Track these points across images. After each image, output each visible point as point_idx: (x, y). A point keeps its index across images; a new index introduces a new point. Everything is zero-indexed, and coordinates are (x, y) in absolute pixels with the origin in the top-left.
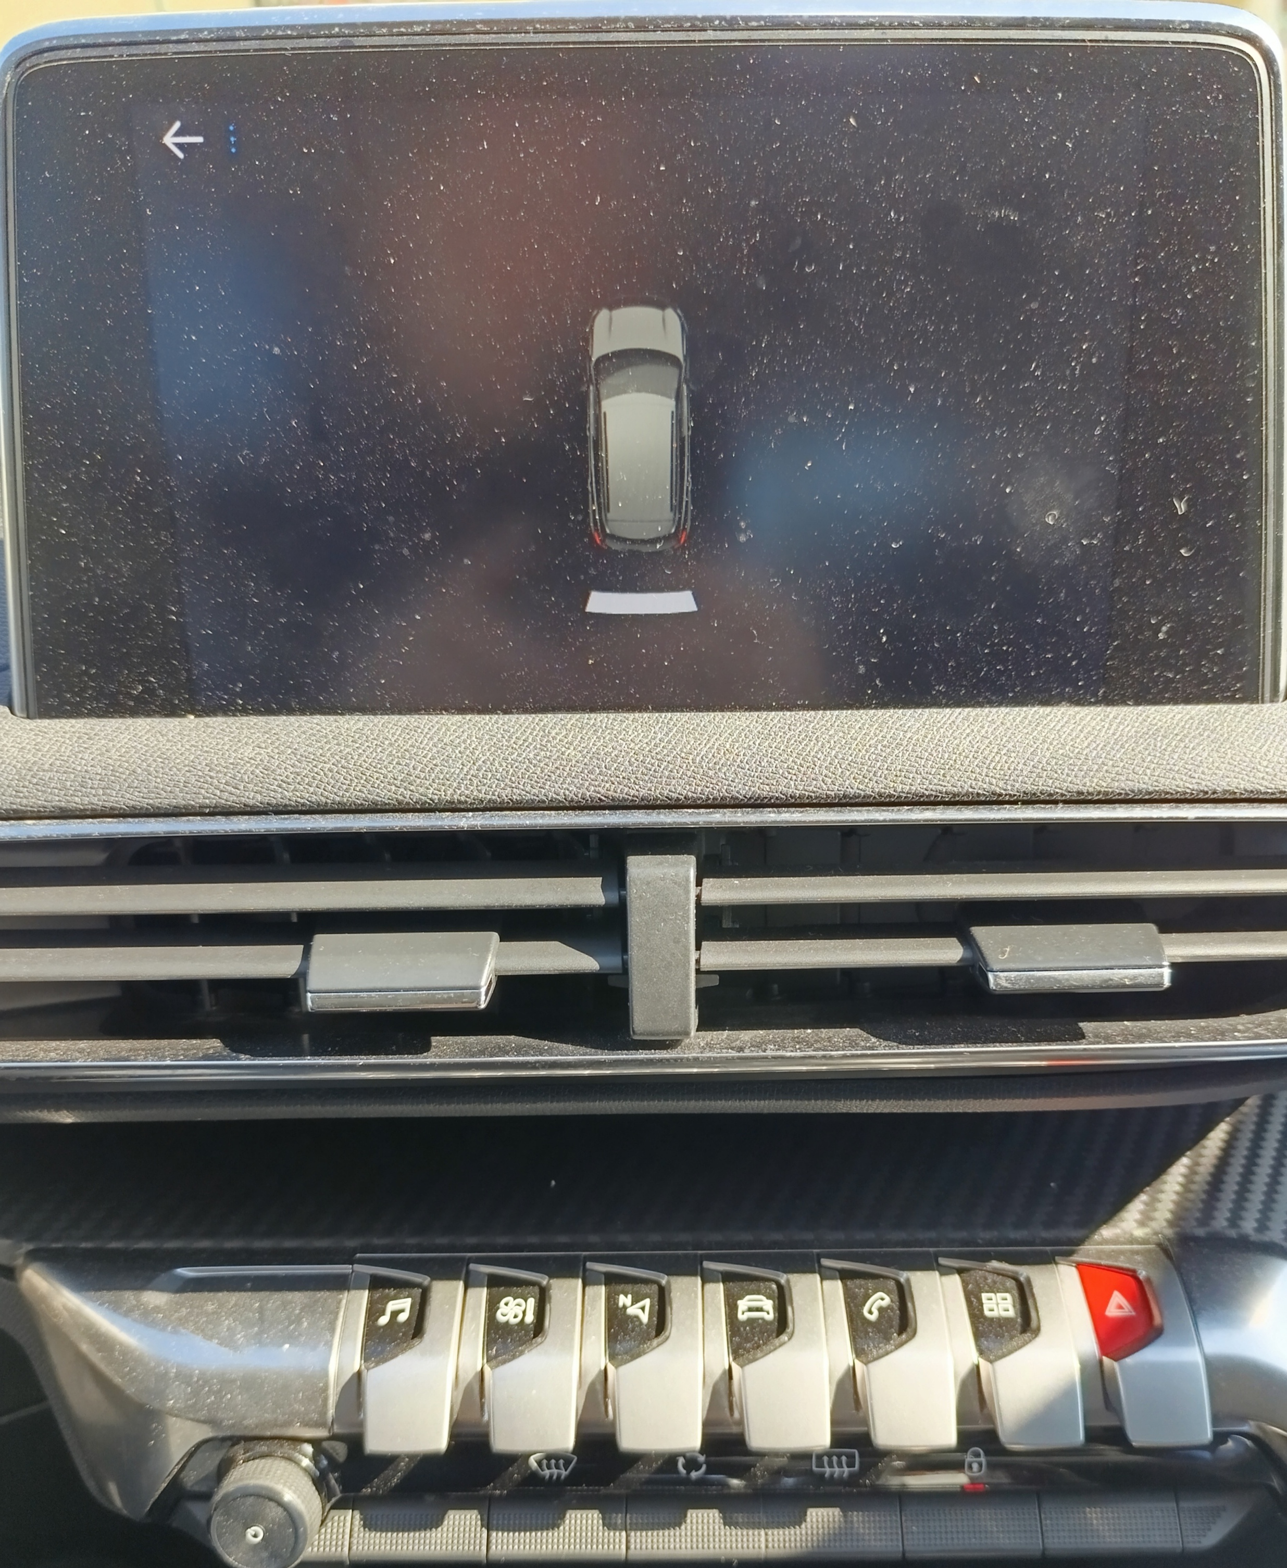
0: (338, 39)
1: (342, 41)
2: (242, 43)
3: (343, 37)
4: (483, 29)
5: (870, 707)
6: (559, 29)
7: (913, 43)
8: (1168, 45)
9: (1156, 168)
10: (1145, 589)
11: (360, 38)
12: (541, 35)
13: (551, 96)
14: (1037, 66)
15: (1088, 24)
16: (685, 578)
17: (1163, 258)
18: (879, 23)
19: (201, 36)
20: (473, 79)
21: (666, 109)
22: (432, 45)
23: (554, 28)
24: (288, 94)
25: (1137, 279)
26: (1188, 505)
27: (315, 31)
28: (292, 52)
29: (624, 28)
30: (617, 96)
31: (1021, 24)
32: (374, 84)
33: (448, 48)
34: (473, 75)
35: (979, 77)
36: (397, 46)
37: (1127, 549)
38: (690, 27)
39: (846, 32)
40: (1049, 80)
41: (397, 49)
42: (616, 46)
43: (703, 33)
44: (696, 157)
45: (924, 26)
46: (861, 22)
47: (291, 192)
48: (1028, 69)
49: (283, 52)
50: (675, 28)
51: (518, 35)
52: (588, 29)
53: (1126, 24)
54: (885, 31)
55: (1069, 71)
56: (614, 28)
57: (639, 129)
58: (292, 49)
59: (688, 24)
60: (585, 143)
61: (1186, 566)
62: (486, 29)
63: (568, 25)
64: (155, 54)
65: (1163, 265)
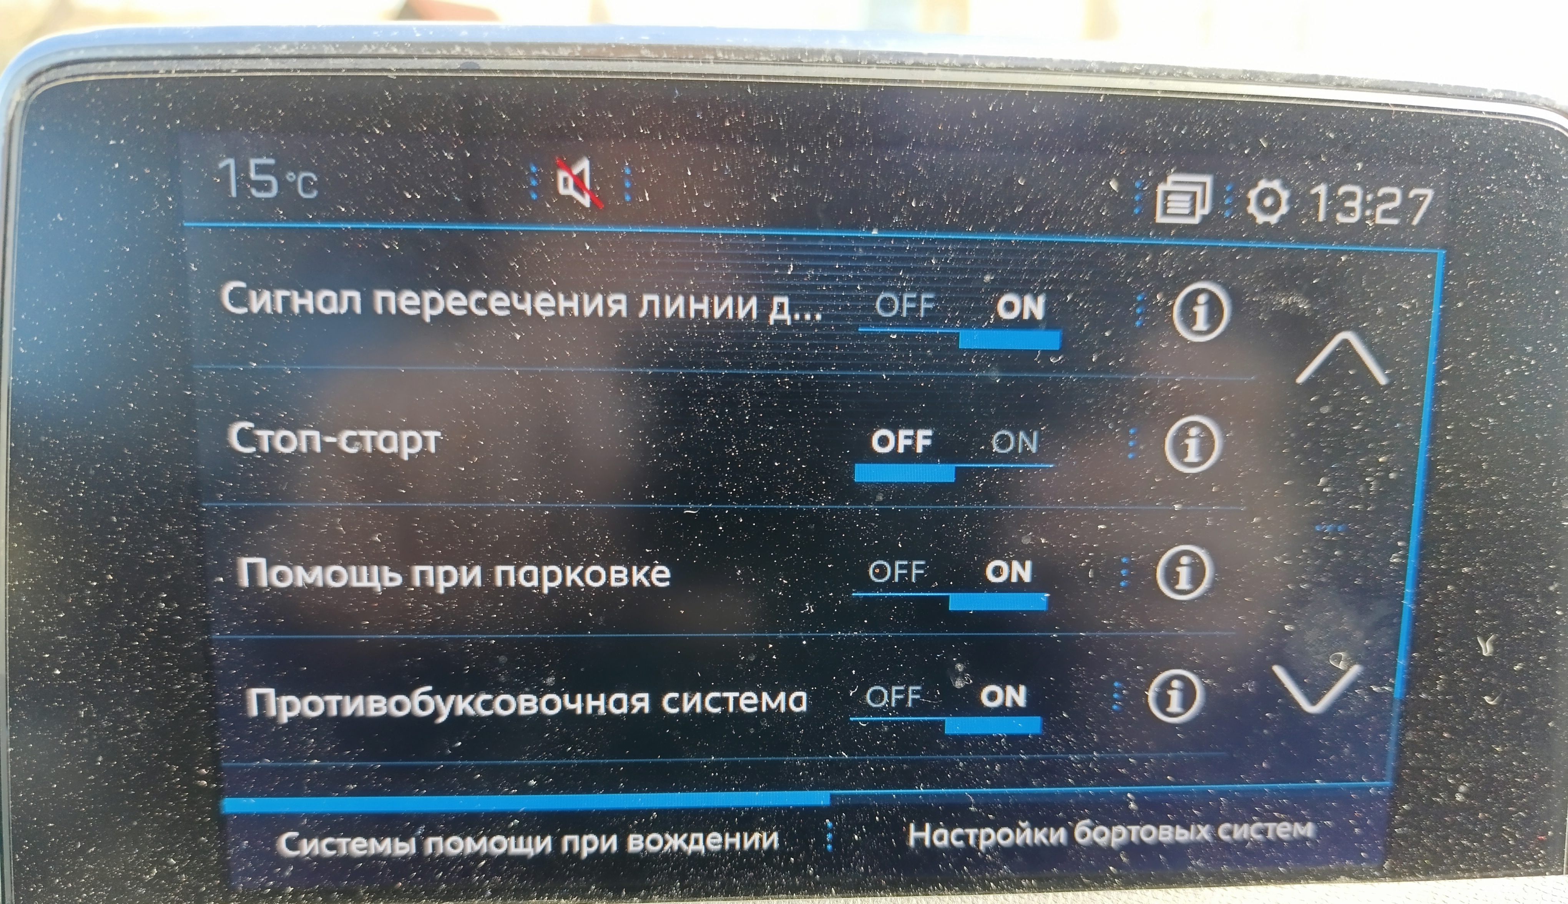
0: (459, 61)
1: (464, 63)
2: (331, 61)
3: (465, 58)
4: (649, 56)
5: (1111, 887)
6: (747, 60)
7: (1188, 96)
8: (1481, 116)
9: (1467, 255)
10: (1442, 743)
11: (488, 60)
12: (724, 66)
13: (735, 139)
14: (1333, 130)
15: (1389, 86)
16: (885, 732)
17: (1474, 358)
18: (1144, 72)
19: (278, 51)
20: (634, 114)
21: (882, 161)
22: (583, 72)
23: (741, 58)
24: (389, 126)
25: (1443, 382)
26: (1494, 644)
27: (430, 51)
28: (397, 74)
29: (830, 62)
30: (820, 143)
31: (1313, 81)
32: (504, 116)
33: (603, 77)
34: (635, 111)
35: (1266, 139)
36: (537, 71)
37: (1423, 696)
38: (913, 65)
39: (1107, 79)
40: (1347, 148)
41: (536, 75)
42: (821, 82)
43: (929, 72)
44: (918, 220)
45: (1198, 77)
46: (1124, 69)
47: (387, 247)
48: (1323, 133)
49: (385, 74)
50: (894, 65)
51: (695, 65)
52: (785, 61)
53: (1432, 89)
54: (1152, 81)
55: (1371, 138)
56: (818, 62)
57: (847, 184)
58: (398, 70)
59: (911, 61)
60: (777, 198)
61: (1490, 715)
62: (653, 56)
63: (759, 56)
64: (214, 71)
65: (1474, 366)
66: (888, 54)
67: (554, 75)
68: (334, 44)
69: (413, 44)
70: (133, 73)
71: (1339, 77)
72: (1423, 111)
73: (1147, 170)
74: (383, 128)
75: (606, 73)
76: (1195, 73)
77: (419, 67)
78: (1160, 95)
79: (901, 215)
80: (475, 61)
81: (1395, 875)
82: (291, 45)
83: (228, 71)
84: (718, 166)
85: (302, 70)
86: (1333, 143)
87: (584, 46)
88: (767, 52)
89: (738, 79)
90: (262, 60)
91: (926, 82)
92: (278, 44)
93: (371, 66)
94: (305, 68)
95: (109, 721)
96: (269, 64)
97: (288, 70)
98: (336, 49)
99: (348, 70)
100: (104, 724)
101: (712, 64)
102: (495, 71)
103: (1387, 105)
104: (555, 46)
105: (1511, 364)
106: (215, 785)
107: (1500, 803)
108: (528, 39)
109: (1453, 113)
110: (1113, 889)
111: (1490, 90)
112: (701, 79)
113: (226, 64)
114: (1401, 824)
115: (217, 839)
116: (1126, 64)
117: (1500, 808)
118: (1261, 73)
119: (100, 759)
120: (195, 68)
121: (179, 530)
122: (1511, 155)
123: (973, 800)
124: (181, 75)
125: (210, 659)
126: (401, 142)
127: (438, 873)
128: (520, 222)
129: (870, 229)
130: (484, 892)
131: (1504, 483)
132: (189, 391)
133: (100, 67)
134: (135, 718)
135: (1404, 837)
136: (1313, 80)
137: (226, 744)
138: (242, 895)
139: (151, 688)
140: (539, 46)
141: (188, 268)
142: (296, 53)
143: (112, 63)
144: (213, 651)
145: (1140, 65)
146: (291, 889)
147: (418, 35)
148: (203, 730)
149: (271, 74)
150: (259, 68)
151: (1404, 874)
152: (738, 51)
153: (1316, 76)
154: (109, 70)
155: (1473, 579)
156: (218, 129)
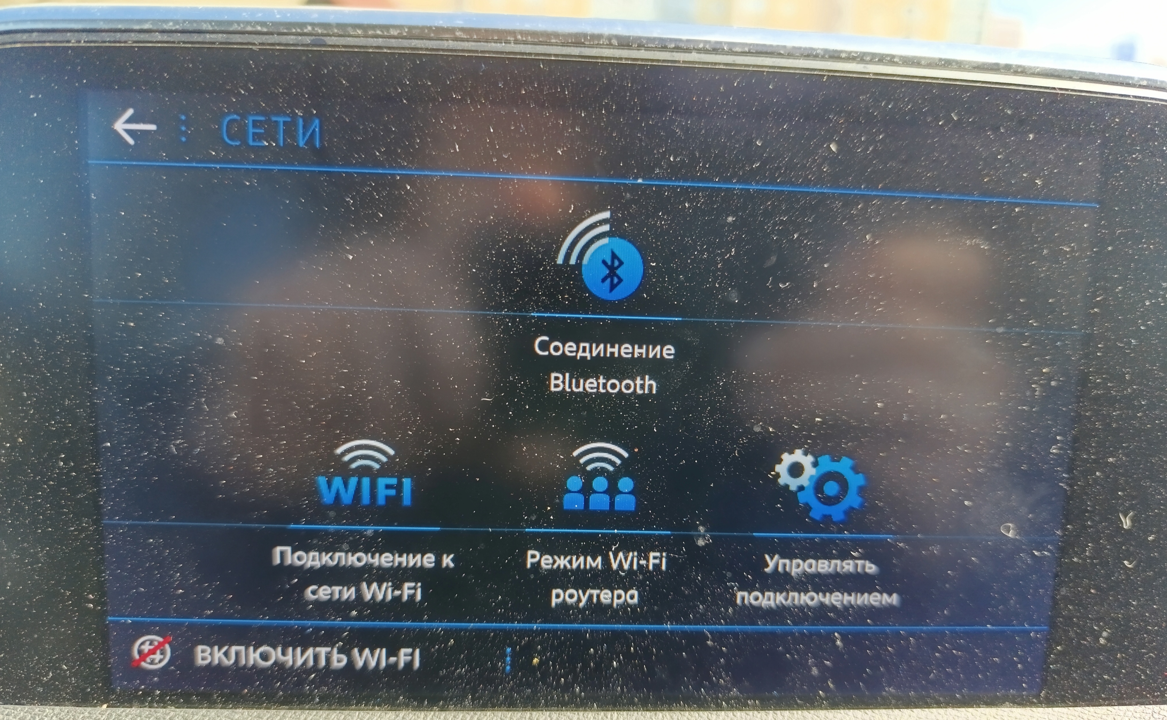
0: (310, 37)
1: (314, 40)
2: (208, 36)
3: (315, 35)
4: (462, 36)
5: (820, 707)
6: (541, 41)
7: (895, 78)
8: (1130, 99)
9: (1116, 209)
10: (1089, 598)
11: (333, 37)
12: (522, 46)
13: (529, 104)
14: (1010, 108)
15: (1056, 74)
16: (640, 580)
17: (1121, 291)
18: (861, 58)
19: (166, 27)
20: (448, 83)
21: (647, 124)
22: (408, 48)
23: (536, 40)
24: (252, 88)
25: (1095, 310)
26: (1133, 520)
27: (287, 29)
28: (260, 47)
29: (607, 45)
30: (597, 109)
31: (994, 68)
32: (344, 82)
33: (425, 52)
34: (449, 80)
35: (956, 114)
36: (372, 47)
37: (1075, 560)
38: (674, 48)
39: (829, 63)
40: (1021, 122)
41: (371, 50)
42: (600, 61)
43: (687, 54)
44: (675, 171)
45: (903, 63)
46: (843, 55)
47: (248, 184)
48: (1003, 110)
49: (251, 47)
50: (659, 48)
51: (499, 45)
52: (571, 43)
53: (1091, 77)
54: (866, 65)
55: (1040, 115)
56: (598, 44)
57: (618, 142)
58: (260, 44)
59: (673, 46)
60: (561, 151)
61: (1128, 576)
62: (465, 37)
63: (550, 39)
64: (115, 42)
65: (1120, 298)
66: (653, 40)
67: (385, 51)
68: (210, 22)
69: (274, 24)
70: (50, 42)
71: (1016, 65)
72: (1083, 94)
73: (861, 136)
74: (247, 89)
75: (427, 49)
76: (900, 60)
77: (277, 42)
78: (872, 76)
79: (661, 167)
80: (323, 38)
81: (1049, 703)
82: (176, 22)
83: (125, 42)
84: (515, 125)
85: (184, 42)
86: (1011, 118)
87: (411, 28)
88: (556, 35)
89: (533, 57)
90: (153, 33)
91: (684, 62)
92: (166, 21)
93: (240, 40)
94: (186, 40)
95: (17, 554)
96: (159, 37)
97: (174, 42)
98: (212, 26)
99: (221, 43)
100: (13, 556)
101: (513, 45)
102: (338, 46)
103: (1054, 88)
104: (387, 27)
105: (1150, 297)
106: (99, 608)
107: (1135, 646)
108: (366, 21)
109: (1107, 97)
110: (822, 709)
111: (1136, 79)
112: (503, 56)
113: (124, 37)
114: (1055, 662)
115: (100, 651)
116: (845, 52)
117: (1135, 650)
118: (954, 61)
119: (9, 584)
120: (99, 39)
121: (75, 404)
122: (1152, 130)
123: (709, 636)
124: (88, 45)
125: (99, 508)
126: (261, 101)
127: (277, 682)
128: (354, 166)
129: (636, 178)
130: (313, 699)
131: (1143, 391)
132: (87, 294)
133: (25, 37)
134: (38, 553)
135: (1057, 672)
136: (996, 67)
137: (109, 575)
138: (119, 695)
139: (50, 529)
140: (374, 27)
141: (89, 196)
142: (181, 29)
143: (35, 34)
144: (101, 501)
145: (856, 52)
146: (158, 692)
147: (278, 16)
148: (91, 564)
149: (159, 45)
150: (150, 39)
151: (1056, 701)
152: (534, 34)
153: (997, 64)
154: (32, 40)
155: (1116, 467)
156: (116, 87)
